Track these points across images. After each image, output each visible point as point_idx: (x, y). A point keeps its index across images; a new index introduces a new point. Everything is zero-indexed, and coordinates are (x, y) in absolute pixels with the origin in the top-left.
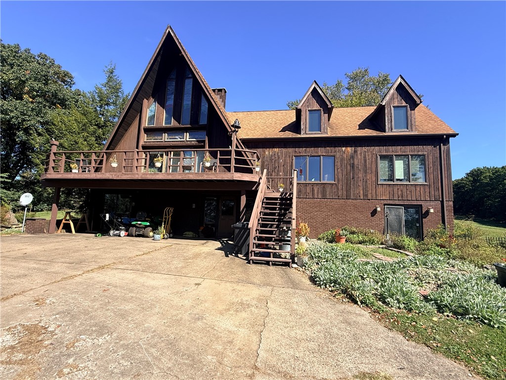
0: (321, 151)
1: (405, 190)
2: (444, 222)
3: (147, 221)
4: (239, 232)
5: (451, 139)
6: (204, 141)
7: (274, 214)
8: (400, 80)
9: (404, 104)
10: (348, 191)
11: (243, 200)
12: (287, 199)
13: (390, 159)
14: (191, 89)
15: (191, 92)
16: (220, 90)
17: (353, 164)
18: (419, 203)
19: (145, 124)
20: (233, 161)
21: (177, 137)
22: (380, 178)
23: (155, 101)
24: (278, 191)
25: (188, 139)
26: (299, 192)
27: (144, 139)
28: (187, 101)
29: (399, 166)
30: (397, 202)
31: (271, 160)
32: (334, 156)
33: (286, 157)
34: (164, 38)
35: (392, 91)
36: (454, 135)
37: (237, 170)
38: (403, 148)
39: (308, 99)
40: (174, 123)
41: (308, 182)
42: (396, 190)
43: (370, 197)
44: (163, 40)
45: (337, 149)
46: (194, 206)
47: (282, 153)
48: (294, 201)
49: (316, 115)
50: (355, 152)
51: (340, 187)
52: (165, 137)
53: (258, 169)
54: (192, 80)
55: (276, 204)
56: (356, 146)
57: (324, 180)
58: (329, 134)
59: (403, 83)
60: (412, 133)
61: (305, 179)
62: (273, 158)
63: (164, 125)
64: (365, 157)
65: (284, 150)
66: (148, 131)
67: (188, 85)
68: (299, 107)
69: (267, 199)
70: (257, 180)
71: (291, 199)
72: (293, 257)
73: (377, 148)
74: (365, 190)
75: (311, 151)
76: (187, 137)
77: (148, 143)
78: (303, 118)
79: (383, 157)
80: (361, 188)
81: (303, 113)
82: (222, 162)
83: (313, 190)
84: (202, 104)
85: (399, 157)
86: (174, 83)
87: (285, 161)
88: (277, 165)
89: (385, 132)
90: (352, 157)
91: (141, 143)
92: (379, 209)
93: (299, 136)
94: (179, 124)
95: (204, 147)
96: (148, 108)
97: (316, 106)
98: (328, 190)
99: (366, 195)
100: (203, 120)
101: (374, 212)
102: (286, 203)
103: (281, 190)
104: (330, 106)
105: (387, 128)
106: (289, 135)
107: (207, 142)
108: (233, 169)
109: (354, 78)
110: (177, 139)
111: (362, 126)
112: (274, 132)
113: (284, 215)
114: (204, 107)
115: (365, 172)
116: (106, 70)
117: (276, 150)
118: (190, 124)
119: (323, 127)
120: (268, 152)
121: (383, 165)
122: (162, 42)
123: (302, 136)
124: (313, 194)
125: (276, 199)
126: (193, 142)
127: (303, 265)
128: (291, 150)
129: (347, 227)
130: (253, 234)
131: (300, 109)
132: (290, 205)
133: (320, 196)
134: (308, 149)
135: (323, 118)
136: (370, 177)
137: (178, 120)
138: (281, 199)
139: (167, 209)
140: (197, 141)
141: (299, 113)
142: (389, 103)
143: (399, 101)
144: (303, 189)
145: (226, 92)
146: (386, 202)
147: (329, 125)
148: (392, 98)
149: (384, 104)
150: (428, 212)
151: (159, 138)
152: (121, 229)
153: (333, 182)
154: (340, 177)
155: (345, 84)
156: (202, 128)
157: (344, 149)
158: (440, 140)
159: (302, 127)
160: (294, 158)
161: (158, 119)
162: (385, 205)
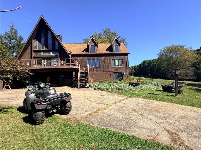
0: (95, 58)
1: (118, 69)
2: (127, 76)
3: (41, 82)
4: (75, 82)
5: (128, 55)
6: (58, 55)
7: (83, 77)
8: (116, 38)
9: (117, 45)
10: (104, 69)
11: (74, 73)
12: (87, 72)
13: (114, 60)
14: (51, 37)
15: (51, 38)
16: (59, 36)
17: (105, 62)
18: (121, 72)
19: (34, 49)
20: (70, 62)
21: (47, 54)
22: (112, 65)
23: (37, 41)
24: (84, 71)
25: (51, 55)
26: (90, 70)
27: (34, 54)
28: (50, 41)
29: (116, 62)
30: (116, 72)
31: (80, 61)
32: (99, 59)
33: (85, 60)
34: (40, 19)
35: (114, 41)
36: (129, 54)
37: (72, 65)
38: (117, 57)
39: (91, 42)
40: (45, 49)
41: (92, 67)
42: (116, 69)
43: (109, 71)
44: (40, 20)
45: (100, 57)
46: (56, 77)
47: (83, 59)
48: (89, 73)
49: (93, 47)
50: (105, 58)
51: (101, 69)
52: (43, 54)
53: (78, 64)
54: (51, 34)
55: (84, 74)
56: (105, 56)
57: (97, 66)
58: (98, 53)
59: (117, 39)
60: (119, 53)
61: (91, 67)
62: (81, 60)
63: (41, 49)
64: (108, 60)
65: (84, 58)
66: (35, 51)
67: (50, 36)
68: (88, 44)
69: (81, 73)
70: (78, 67)
71: (88, 72)
72: (89, 86)
73: (111, 57)
74: (108, 69)
75: (92, 58)
76: (51, 54)
77: (35, 56)
78: (89, 48)
79: (112, 60)
80: (107, 69)
81: (89, 46)
82: (67, 62)
83: (94, 70)
84: (56, 43)
85: (116, 59)
86: (44, 35)
87: (85, 61)
88: (82, 62)
89: (112, 52)
90: (104, 60)
91: (33, 56)
92: (112, 74)
93: (88, 53)
94: (48, 49)
95: (58, 57)
96: (34, 43)
97: (93, 44)
98: (98, 69)
99: (108, 70)
100: (57, 48)
101: (111, 75)
102: (86, 73)
103: (85, 70)
104: (97, 44)
105: (113, 51)
106: (85, 53)
107: (59, 56)
108: (70, 65)
109: (105, 32)
110: (47, 55)
111: (107, 51)
112: (80, 52)
113: (86, 76)
114: (57, 44)
115: (108, 64)
116: (10, 25)
117: (82, 58)
118: (52, 49)
119: (95, 51)
120: (79, 58)
121: (112, 62)
122: (39, 21)
123: (90, 53)
124: (94, 71)
125: (84, 73)
126: (54, 56)
127: (92, 87)
128: (86, 58)
129: (104, 80)
130: (79, 82)
131: (88, 45)
132: (88, 74)
133: (96, 71)
134: (92, 57)
135: (95, 48)
136: (109, 65)
137: (47, 47)
138: (85, 73)
139: (48, 78)
140: (55, 55)
141: (88, 46)
142: (113, 44)
143: (116, 44)
144: (91, 69)
145: (61, 36)
146: (113, 72)
147: (97, 50)
148: (114, 43)
149: (112, 44)
150: (124, 74)
151: (40, 54)
152: (31, 86)
153: (99, 67)
154: (101, 66)
155: (102, 34)
156: (56, 51)
157: (102, 57)
158: (126, 55)
159: (89, 51)
160: (87, 60)
161: (39, 47)
162: (113, 73)
